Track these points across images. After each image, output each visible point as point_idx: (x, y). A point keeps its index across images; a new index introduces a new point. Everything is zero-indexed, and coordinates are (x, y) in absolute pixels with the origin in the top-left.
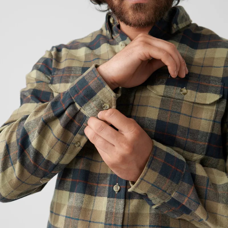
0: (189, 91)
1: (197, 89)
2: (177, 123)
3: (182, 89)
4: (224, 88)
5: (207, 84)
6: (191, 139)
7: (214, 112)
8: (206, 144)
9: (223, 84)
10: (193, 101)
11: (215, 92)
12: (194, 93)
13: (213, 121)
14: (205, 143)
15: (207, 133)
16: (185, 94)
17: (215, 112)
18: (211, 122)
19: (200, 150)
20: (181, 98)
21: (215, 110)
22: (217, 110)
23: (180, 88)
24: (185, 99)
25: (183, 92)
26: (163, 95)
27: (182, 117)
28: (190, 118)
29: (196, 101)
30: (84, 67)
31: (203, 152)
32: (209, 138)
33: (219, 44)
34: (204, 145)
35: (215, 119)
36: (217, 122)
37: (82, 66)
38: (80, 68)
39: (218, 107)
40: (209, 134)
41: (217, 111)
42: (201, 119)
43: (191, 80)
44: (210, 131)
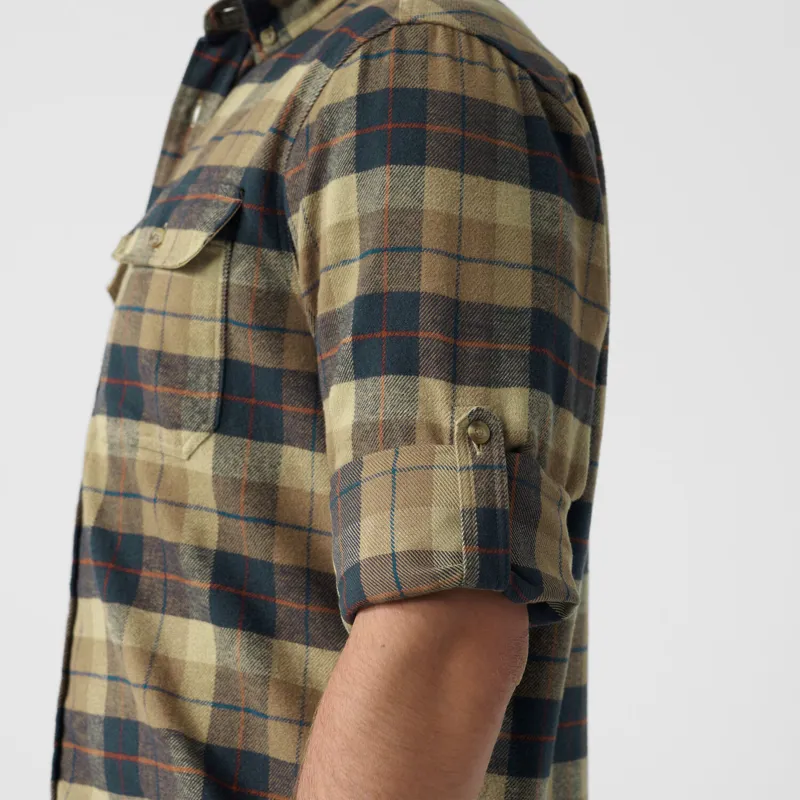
7: (220, 292)
9: (238, 193)
13: (222, 322)
14: (210, 393)
18: (218, 326)
34: (208, 400)
35: (226, 314)
40: (217, 365)
42: (189, 317)
43: (190, 193)
44: (217, 354)
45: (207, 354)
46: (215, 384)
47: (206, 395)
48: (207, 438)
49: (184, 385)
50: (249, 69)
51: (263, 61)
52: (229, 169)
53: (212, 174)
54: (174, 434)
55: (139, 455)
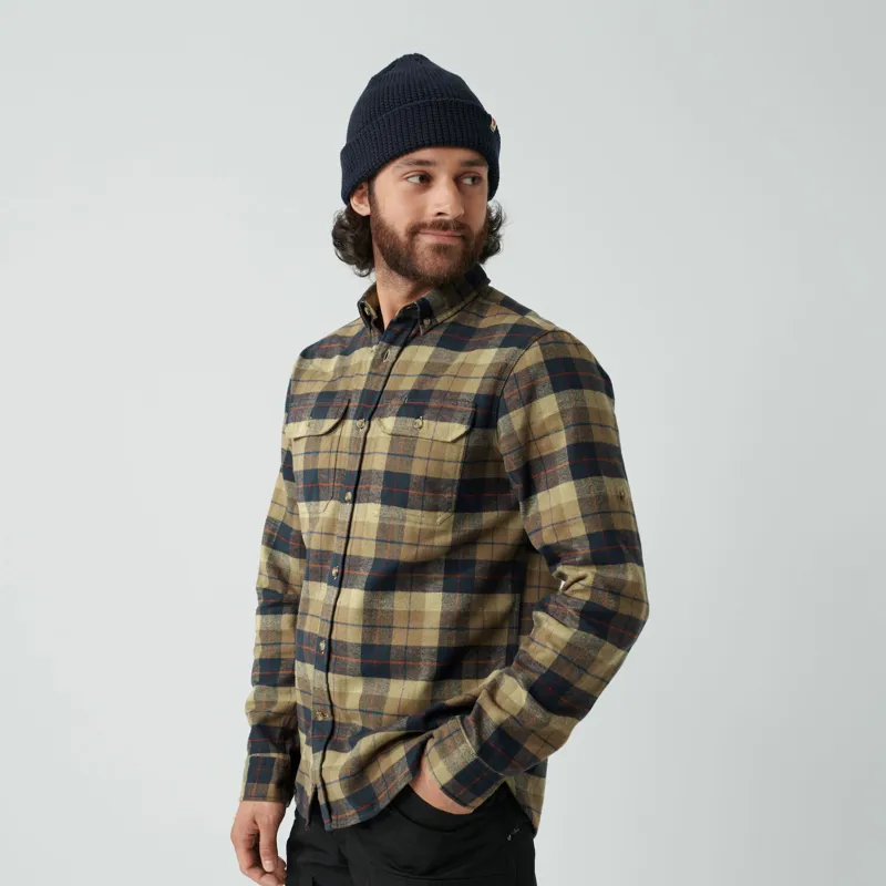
0: (426, 422)
1: (438, 417)
3: (417, 420)
4: (475, 411)
5: (453, 407)
6: (430, 492)
7: (462, 450)
8: (454, 496)
9: (475, 405)
10: (431, 437)
11: (462, 421)
12: (433, 424)
13: (461, 463)
14: (452, 495)
15: (454, 481)
16: (420, 427)
17: (465, 449)
18: (459, 465)
19: (445, 506)
20: (414, 435)
21: (464, 445)
22: (467, 445)
23: (414, 419)
24: (420, 435)
25: (418, 425)
26: (393, 433)
27: (416, 462)
28: (426, 461)
29: (435, 438)
31: (450, 508)
32: (457, 487)
34: (451, 498)
35: (465, 459)
37: (320, 391)
39: (468, 442)
40: (456, 482)
41: (467, 447)
42: (443, 461)
43: (433, 403)
44: (457, 478)
45: (452, 477)
46: (455, 491)
47: (450, 496)
48: (451, 515)
50: (415, 335)
51: (425, 334)
52: (459, 394)
53: (444, 395)
54: (433, 513)
55: (407, 524)
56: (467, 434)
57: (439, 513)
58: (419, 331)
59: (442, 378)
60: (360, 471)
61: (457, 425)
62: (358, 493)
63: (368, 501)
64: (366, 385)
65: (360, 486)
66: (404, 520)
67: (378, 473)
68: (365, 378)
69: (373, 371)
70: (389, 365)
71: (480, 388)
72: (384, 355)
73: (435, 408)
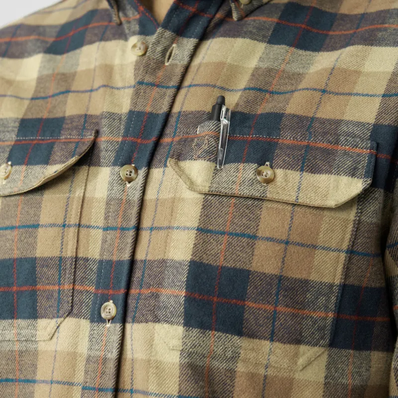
0: (280, 172)
1: (303, 163)
2: (247, 267)
3: (260, 168)
4: (376, 155)
5: (330, 147)
6: (287, 306)
7: (350, 227)
8: (331, 315)
9: (375, 145)
10: (292, 199)
11: (353, 173)
12: (294, 176)
13: (346, 253)
14: (327, 313)
15: (331, 286)
16: (269, 181)
17: (354, 227)
18: (343, 256)
19: (313, 333)
20: (257, 195)
21: (354, 221)
22: (359, 220)
23: (255, 166)
24: (269, 196)
25: (264, 177)
26: (209, 192)
27: (261, 247)
28: (283, 246)
29: (300, 201)
30: (26, 117)
31: (322, 338)
32: (337, 300)
33: (380, 35)
34: (325, 319)
35: (353, 246)
36: (359, 254)
37: (21, 116)
38: (15, 122)
39: (360, 213)
40: (336, 289)
41: (359, 224)
42: (315, 247)
43: (287, 139)
44: (338, 281)
45: (327, 280)
46: (332, 306)
47: (323, 315)
48: (323, 353)
49: (303, 305)
50: (221, 22)
51: (240, 19)
52: (338, 122)
53: (305, 124)
54: (290, 348)
55: (241, 368)
56: (361, 199)
57: (303, 348)
58: (229, 14)
59: (296, 94)
60: (132, 262)
61: (345, 180)
62: (132, 303)
63: (157, 320)
64: (134, 104)
65: (134, 291)
66: (235, 358)
67: (177, 265)
68: (130, 92)
69: (148, 79)
70: (179, 71)
71: (380, 114)
72: (166, 52)
73: (292, 148)
